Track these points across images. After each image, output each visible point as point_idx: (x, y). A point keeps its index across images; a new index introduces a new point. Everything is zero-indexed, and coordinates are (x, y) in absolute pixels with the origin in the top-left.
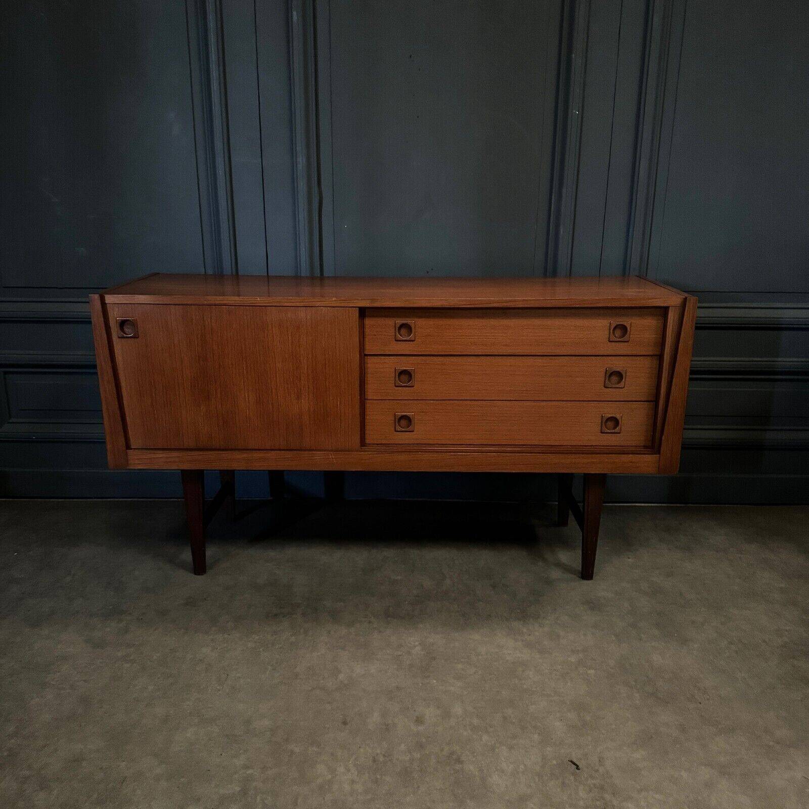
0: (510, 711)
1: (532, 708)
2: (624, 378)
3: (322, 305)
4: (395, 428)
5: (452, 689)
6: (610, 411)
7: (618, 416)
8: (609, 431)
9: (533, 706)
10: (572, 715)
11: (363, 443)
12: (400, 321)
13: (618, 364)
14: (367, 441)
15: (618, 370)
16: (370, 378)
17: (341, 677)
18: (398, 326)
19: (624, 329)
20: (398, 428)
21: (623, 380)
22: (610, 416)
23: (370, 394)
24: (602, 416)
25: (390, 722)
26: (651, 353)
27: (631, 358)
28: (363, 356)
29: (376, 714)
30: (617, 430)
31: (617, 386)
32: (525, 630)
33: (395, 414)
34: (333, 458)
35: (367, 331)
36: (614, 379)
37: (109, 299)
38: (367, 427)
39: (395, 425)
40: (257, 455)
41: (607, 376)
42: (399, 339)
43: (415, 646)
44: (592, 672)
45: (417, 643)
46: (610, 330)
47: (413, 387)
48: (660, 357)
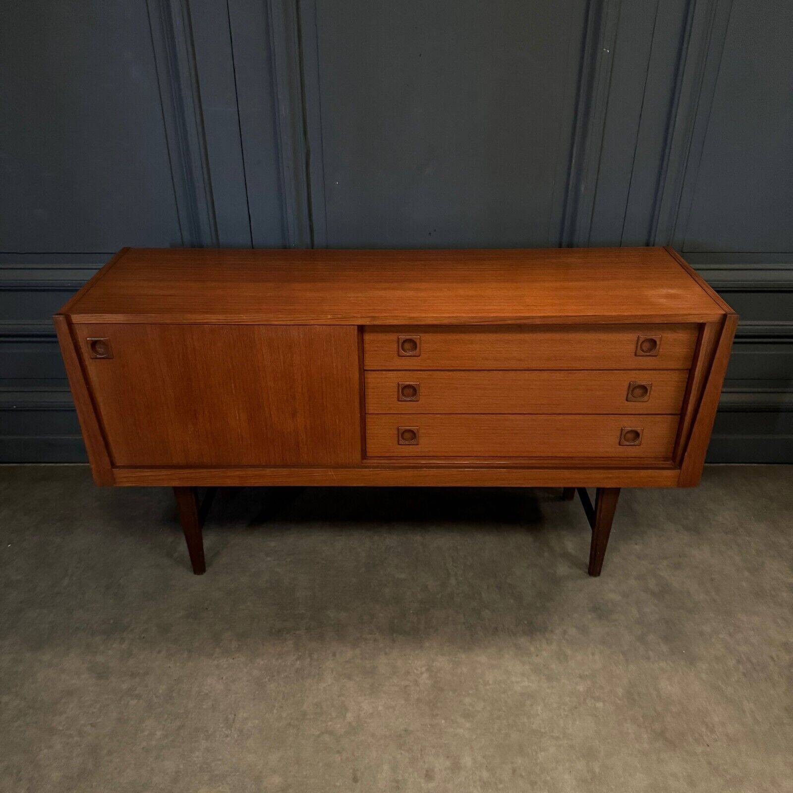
0: (519, 761)
1: (541, 756)
2: (648, 392)
3: (315, 323)
4: (398, 442)
5: (461, 731)
6: (630, 424)
7: (639, 430)
8: (628, 444)
9: (543, 753)
10: (581, 765)
11: (364, 456)
12: (403, 337)
13: (643, 379)
14: (368, 455)
15: (644, 383)
16: (370, 393)
17: (350, 716)
18: (401, 341)
19: (653, 343)
20: (402, 442)
21: (648, 394)
22: (630, 429)
23: (371, 407)
24: (622, 429)
25: (400, 778)
26: (681, 367)
27: (658, 372)
28: (363, 371)
29: (386, 767)
30: (637, 442)
31: (642, 399)
32: (532, 649)
33: (398, 429)
34: (332, 475)
35: (367, 346)
36: (638, 391)
37: (76, 318)
38: (368, 441)
39: (398, 440)
40: (251, 472)
41: (631, 389)
42: (402, 355)
43: (422, 673)
44: (600, 705)
45: (424, 669)
46: (637, 343)
47: (418, 401)
48: (691, 371)
